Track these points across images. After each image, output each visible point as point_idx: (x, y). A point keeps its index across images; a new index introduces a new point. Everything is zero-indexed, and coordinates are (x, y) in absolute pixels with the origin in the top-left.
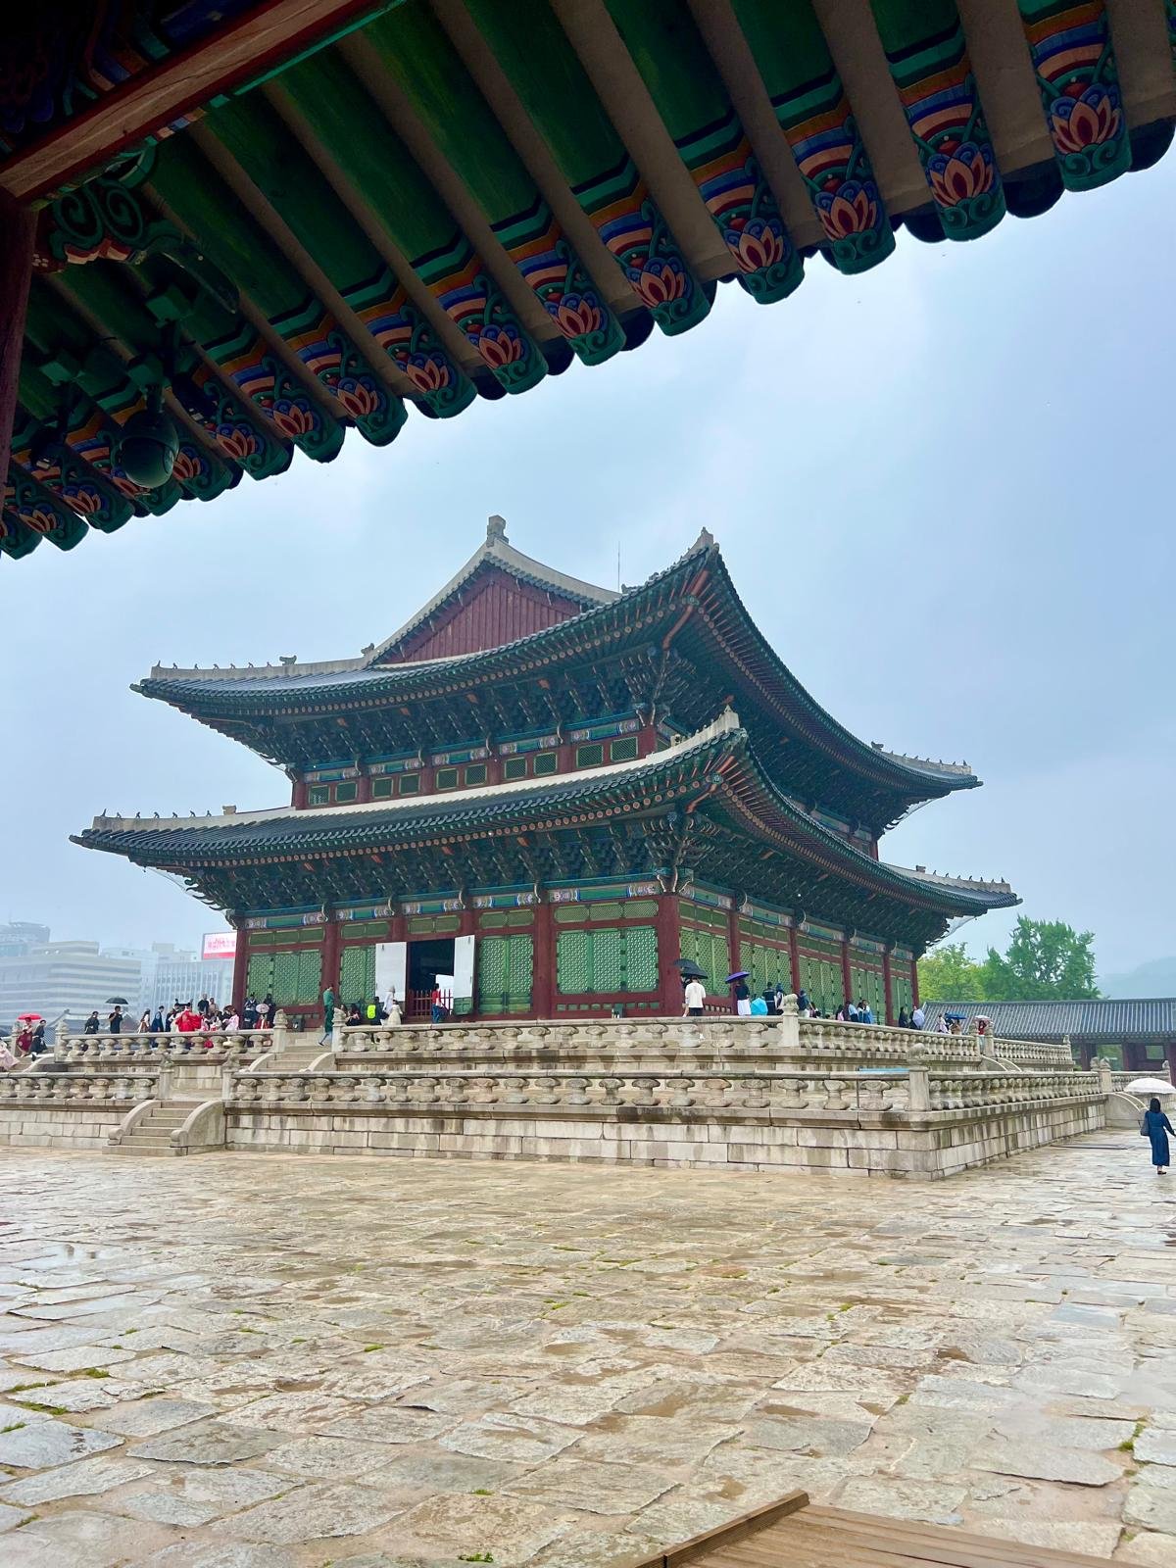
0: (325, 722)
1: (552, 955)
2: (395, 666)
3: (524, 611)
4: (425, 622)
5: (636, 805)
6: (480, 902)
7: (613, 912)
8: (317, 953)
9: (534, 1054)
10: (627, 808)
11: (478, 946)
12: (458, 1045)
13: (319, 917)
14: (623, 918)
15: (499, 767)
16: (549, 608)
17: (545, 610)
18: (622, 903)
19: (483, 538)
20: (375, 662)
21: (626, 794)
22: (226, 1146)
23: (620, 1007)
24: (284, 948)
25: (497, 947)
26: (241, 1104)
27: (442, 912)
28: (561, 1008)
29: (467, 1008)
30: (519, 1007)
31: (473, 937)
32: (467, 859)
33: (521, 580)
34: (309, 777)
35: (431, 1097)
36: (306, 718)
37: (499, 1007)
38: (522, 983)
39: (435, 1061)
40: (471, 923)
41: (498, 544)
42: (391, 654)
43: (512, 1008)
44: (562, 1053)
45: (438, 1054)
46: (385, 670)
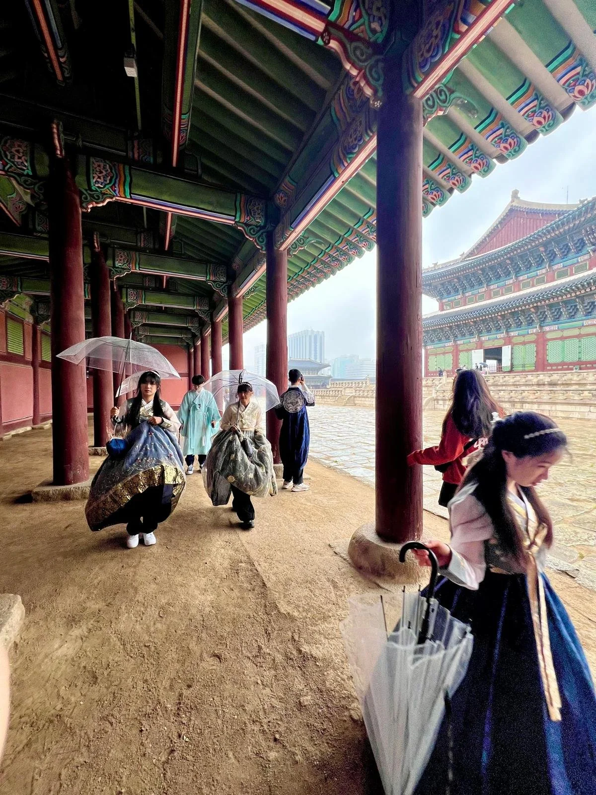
0: (449, 282)
1: (545, 350)
2: (473, 258)
3: (528, 225)
4: (485, 239)
5: (588, 290)
6: (512, 334)
7: (576, 332)
8: (451, 355)
9: (546, 383)
10: (583, 291)
11: (512, 349)
12: (512, 380)
13: (451, 344)
14: (580, 334)
15: (519, 285)
16: (540, 220)
17: (538, 221)
18: (580, 329)
19: (510, 199)
20: (465, 258)
21: (583, 286)
22: (435, 409)
23: (578, 367)
24: (439, 354)
25: (519, 349)
26: (439, 398)
27: (497, 338)
28: (548, 368)
29: (509, 369)
30: (530, 368)
31: (510, 346)
32: (507, 319)
33: (527, 213)
34: (444, 301)
35: (509, 397)
36: (442, 282)
37: (521, 368)
38: (531, 359)
39: (503, 385)
40: (508, 341)
41: (516, 201)
42: (472, 253)
43: (527, 369)
44: (559, 382)
45: (504, 383)
46: (469, 260)
